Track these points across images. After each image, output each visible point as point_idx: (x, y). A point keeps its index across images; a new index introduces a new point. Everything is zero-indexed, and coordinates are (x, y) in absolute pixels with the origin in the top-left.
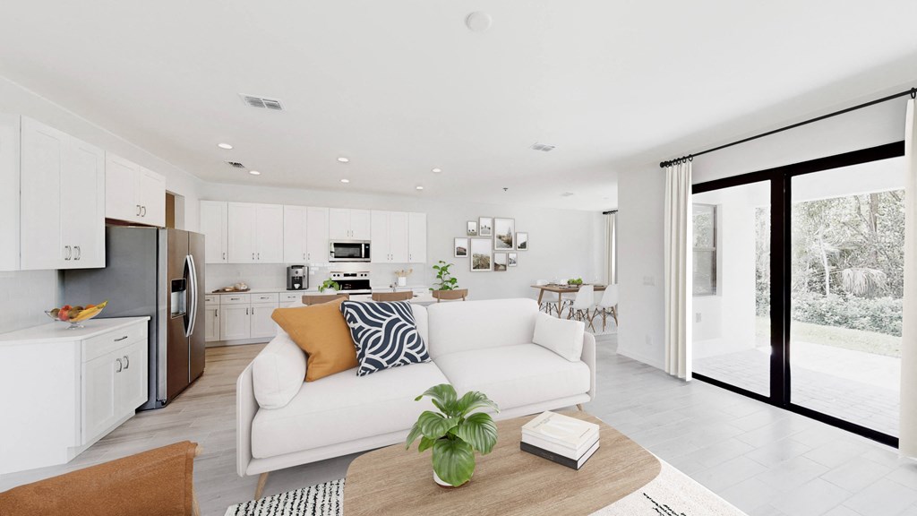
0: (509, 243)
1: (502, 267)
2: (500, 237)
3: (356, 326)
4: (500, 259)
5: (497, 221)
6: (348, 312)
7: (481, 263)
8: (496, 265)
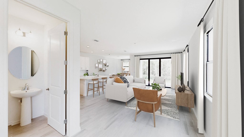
0: (105, 65)
1: (104, 71)
2: (104, 64)
3: (125, 80)
4: (104, 69)
5: (103, 60)
6: (122, 78)
7: (101, 70)
8: (103, 70)
